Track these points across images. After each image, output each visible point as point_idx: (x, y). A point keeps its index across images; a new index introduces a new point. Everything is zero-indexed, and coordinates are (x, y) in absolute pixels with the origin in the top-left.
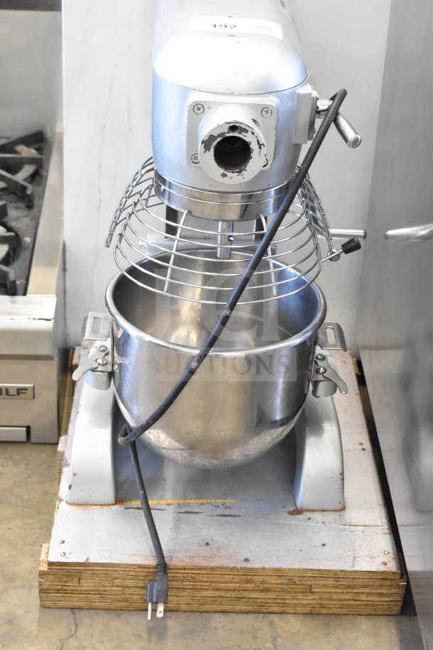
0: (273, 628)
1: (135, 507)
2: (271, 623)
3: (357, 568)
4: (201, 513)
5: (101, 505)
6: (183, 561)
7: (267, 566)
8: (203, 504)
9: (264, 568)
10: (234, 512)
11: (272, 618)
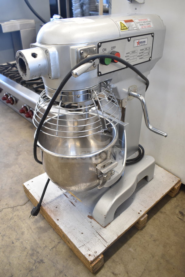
8: (72, 196)
10: (75, 204)
11: (62, 241)
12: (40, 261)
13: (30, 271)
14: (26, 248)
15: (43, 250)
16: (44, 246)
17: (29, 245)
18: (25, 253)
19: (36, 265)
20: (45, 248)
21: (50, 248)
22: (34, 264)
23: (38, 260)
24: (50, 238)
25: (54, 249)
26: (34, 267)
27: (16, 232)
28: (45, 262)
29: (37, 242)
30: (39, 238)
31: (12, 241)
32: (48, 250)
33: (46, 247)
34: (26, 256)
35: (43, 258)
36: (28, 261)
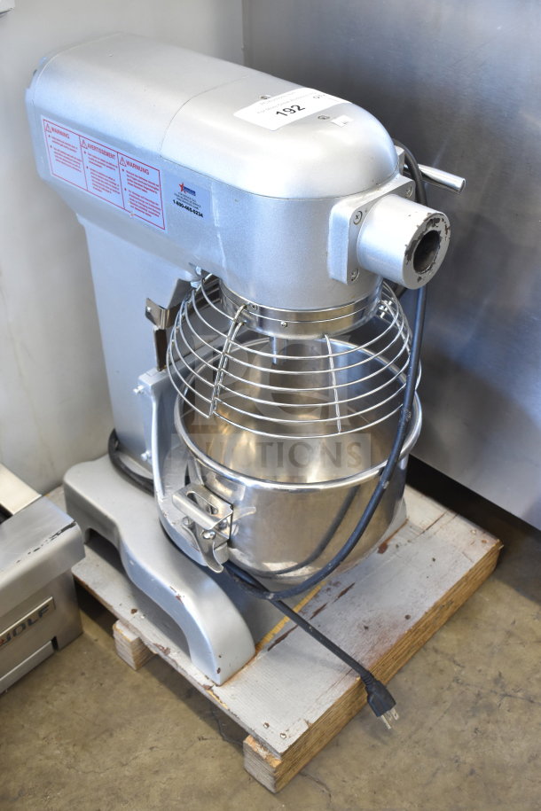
0: (442, 653)
1: (273, 642)
2: (436, 651)
3: (476, 562)
4: (324, 606)
5: (247, 664)
6: (371, 658)
7: (426, 610)
8: (316, 596)
9: (426, 613)
10: (345, 584)
11: (430, 645)
12: (500, 685)
13: (532, 702)
14: (476, 729)
15: (468, 685)
16: (454, 684)
17: (466, 724)
18: (491, 727)
19: (512, 693)
20: (460, 681)
21: (456, 669)
22: (510, 696)
23: (498, 689)
24: (429, 675)
25: (456, 659)
26: (520, 694)
27: (434, 775)
28: (497, 673)
29: (448, 704)
30: (436, 703)
31: (467, 776)
32: (463, 673)
33: (456, 680)
34: (497, 722)
35: (489, 678)
36: (510, 714)
